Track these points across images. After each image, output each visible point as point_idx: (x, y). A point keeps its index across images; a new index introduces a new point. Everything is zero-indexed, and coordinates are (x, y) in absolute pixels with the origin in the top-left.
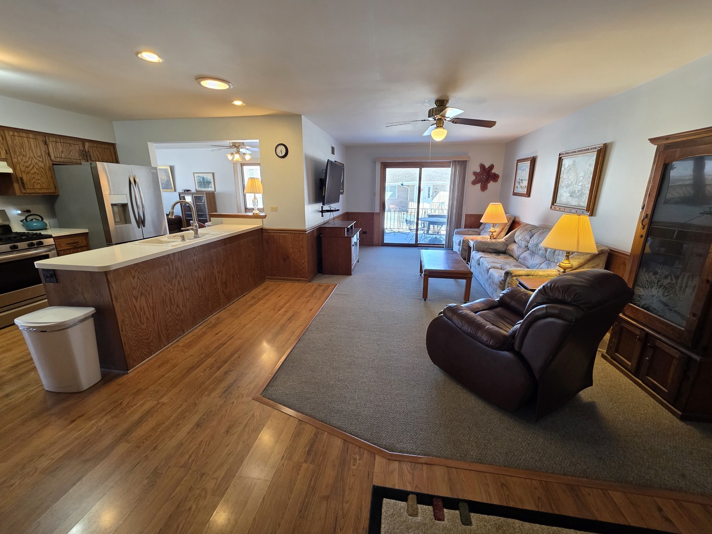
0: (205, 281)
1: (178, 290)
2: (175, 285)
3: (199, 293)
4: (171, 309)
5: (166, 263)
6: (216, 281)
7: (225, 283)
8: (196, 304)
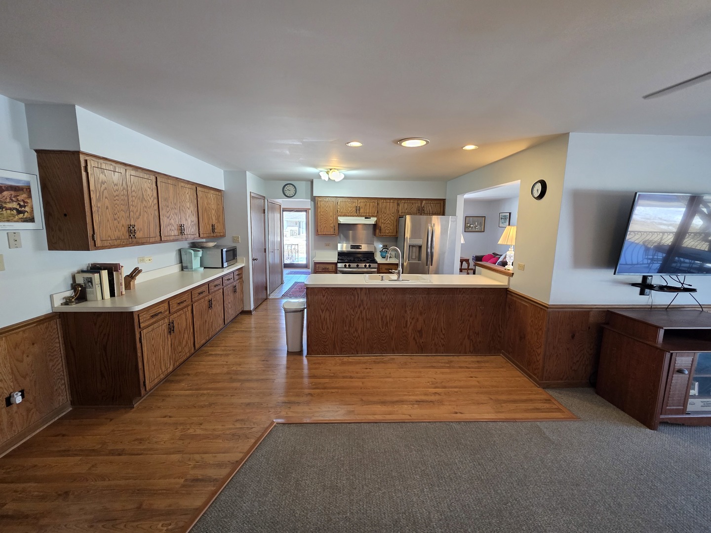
0: (392, 320)
1: (359, 318)
2: (357, 313)
3: (381, 329)
4: (349, 329)
5: (353, 294)
6: (406, 325)
7: (420, 332)
8: (376, 336)
